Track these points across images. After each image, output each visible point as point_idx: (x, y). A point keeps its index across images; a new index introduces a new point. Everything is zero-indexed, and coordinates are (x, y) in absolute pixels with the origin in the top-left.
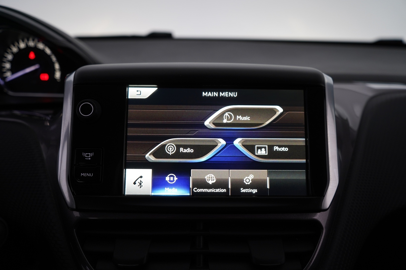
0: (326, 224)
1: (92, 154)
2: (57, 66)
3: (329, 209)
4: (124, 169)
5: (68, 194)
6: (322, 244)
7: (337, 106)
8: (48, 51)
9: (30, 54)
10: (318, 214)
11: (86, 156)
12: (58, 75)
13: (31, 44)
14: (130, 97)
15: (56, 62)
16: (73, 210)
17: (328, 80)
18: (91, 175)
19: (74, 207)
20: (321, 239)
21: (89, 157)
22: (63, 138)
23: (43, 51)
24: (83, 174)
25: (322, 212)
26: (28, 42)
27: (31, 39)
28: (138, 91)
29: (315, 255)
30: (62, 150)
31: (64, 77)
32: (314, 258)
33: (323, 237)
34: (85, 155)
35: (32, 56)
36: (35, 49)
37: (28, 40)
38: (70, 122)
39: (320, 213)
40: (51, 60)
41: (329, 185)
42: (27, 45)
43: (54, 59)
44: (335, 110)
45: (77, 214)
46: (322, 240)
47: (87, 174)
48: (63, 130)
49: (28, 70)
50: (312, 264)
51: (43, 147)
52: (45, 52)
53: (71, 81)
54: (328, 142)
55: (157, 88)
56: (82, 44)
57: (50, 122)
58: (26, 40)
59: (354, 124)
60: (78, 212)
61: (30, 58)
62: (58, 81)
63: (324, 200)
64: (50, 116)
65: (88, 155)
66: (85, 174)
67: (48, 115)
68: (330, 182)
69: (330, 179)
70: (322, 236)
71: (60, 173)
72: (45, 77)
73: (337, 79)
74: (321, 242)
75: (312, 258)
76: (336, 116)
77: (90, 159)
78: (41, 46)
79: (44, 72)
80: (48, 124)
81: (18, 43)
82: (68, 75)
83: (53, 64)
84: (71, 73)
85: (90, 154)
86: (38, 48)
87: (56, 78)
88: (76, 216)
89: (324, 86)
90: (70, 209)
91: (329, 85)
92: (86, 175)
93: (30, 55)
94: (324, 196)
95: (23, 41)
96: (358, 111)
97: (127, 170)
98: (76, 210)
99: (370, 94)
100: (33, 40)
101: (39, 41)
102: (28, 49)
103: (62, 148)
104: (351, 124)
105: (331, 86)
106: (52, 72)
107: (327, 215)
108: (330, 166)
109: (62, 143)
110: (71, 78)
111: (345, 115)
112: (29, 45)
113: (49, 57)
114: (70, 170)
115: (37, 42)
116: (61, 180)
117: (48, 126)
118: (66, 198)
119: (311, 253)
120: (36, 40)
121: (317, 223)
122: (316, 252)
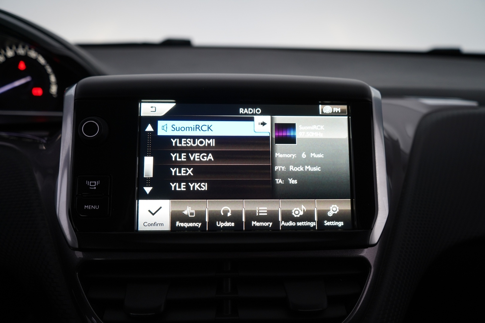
0: (375, 262)
1: (98, 183)
2: (53, 79)
3: (378, 244)
4: (137, 201)
5: (68, 231)
6: (370, 285)
7: (385, 125)
8: (42, 60)
9: (20, 63)
10: (366, 250)
11: (90, 185)
12: (54, 89)
13: (21, 51)
14: (143, 114)
15: (51, 73)
16: (75, 249)
17: (375, 93)
18: (97, 207)
19: (77, 246)
20: (368, 280)
21: (95, 186)
22: (63, 163)
23: (36, 61)
24: (88, 206)
25: (370, 248)
26: (17, 50)
27: (20, 46)
28: (152, 107)
29: (362, 297)
30: (60, 178)
31: (62, 91)
32: (361, 302)
33: (372, 276)
34: (89, 183)
35: (22, 66)
36: (26, 58)
37: (17, 47)
38: (71, 145)
39: (367, 249)
40: (45, 71)
41: (378, 216)
42: (16, 53)
43: (49, 70)
44: (383, 129)
45: (79, 255)
46: (370, 280)
47: (92, 206)
48: (63, 154)
49: (17, 83)
50: (358, 308)
51: (37, 176)
52: (38, 61)
53: (71, 95)
54: (376, 166)
55: (175, 104)
56: (83, 53)
57: (46, 145)
58: (14, 48)
59: (406, 146)
60: (81, 252)
61: (20, 69)
62: (54, 96)
63: (371, 233)
64: (46, 139)
65: (93, 184)
66: (90, 206)
67: (42, 137)
68: (378, 213)
69: (379, 209)
70: (369, 276)
71: (59, 206)
72: (38, 92)
73: (386, 93)
74: (369, 283)
75: (359, 301)
76: (385, 137)
77: (95, 188)
78: (33, 54)
79: (37, 86)
80: (44, 148)
81: (5, 51)
82: (67, 89)
83: (48, 76)
84: (70, 86)
85: (95, 182)
86: (29, 56)
87: (51, 93)
88: (78, 257)
89: (371, 101)
90: (71, 248)
91: (377, 99)
92: (91, 208)
93: (19, 65)
94: (372, 229)
95: (11, 48)
96: (410, 131)
97: (140, 201)
98: (79, 249)
99: (425, 111)
100: (24, 47)
101: (30, 49)
102: (17, 58)
103: (61, 176)
104: (402, 146)
105: (378, 102)
106: (47, 85)
107: (376, 252)
108: (378, 194)
109: (62, 170)
110: (71, 92)
111: (396, 135)
112: (19, 53)
113: (43, 67)
114: (71, 202)
115: (28, 50)
116: (60, 214)
117: (43, 150)
118: (66, 236)
119: (357, 296)
120: (27, 47)
121: (364, 260)
122: (363, 294)
